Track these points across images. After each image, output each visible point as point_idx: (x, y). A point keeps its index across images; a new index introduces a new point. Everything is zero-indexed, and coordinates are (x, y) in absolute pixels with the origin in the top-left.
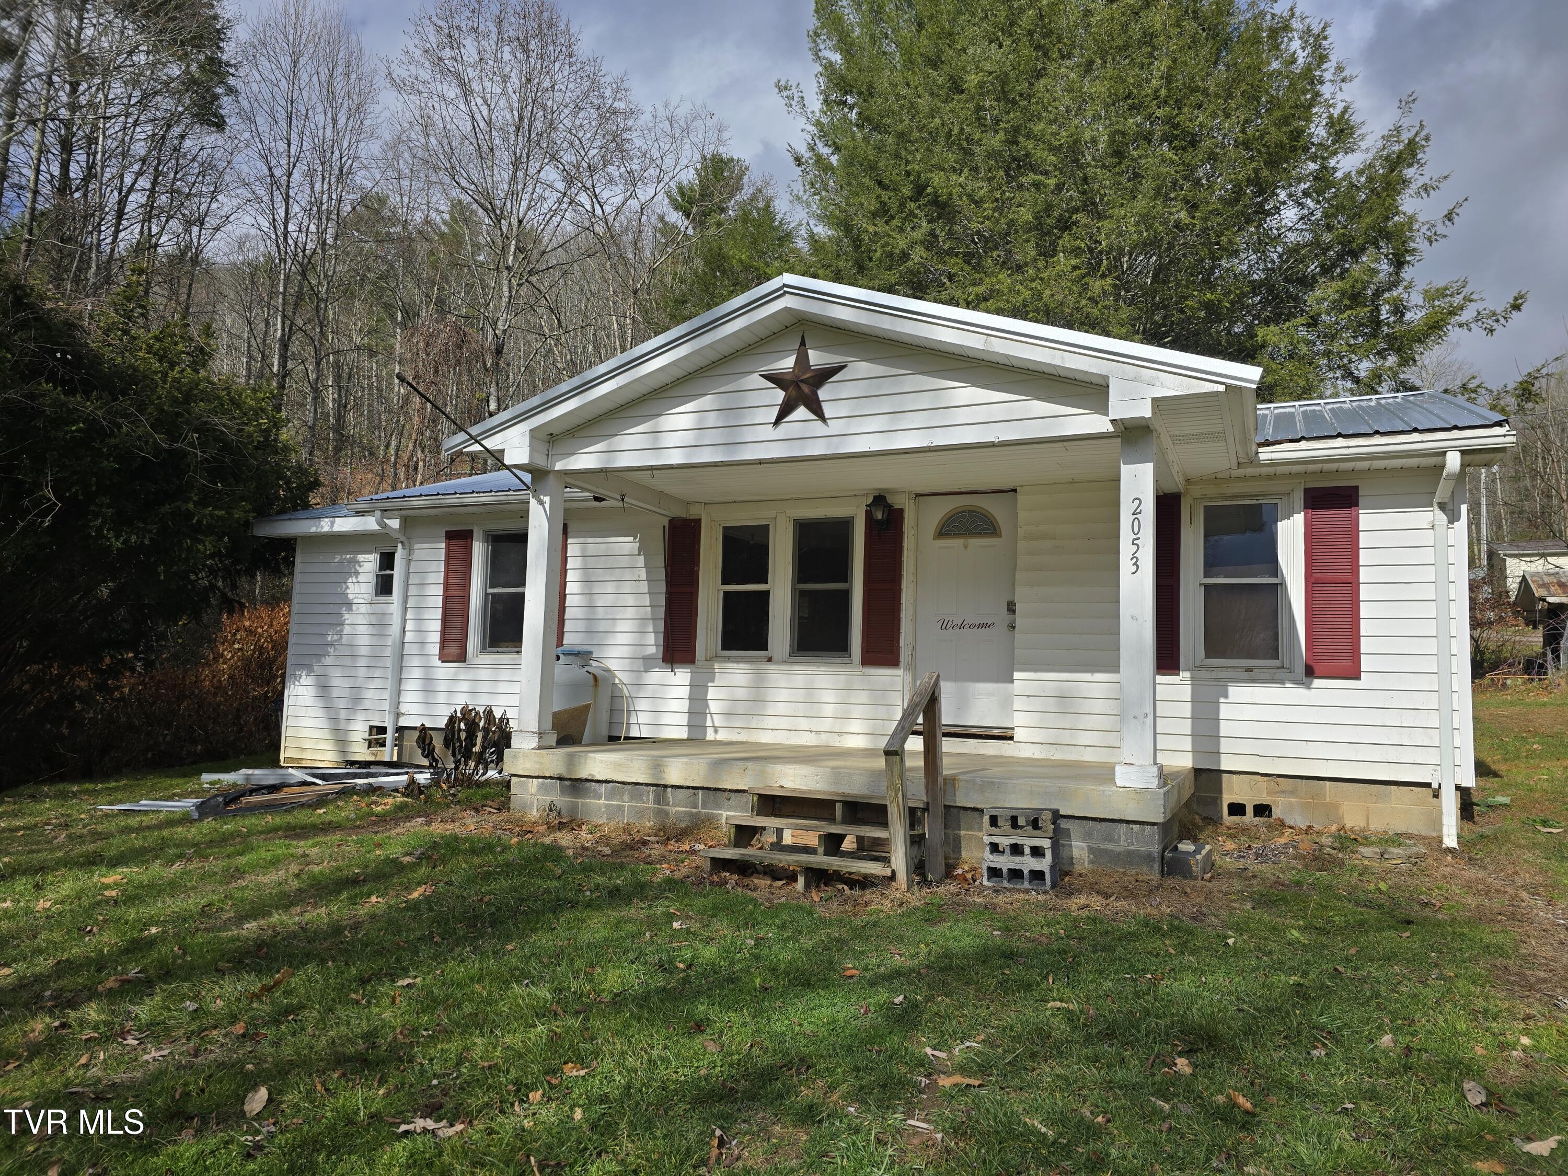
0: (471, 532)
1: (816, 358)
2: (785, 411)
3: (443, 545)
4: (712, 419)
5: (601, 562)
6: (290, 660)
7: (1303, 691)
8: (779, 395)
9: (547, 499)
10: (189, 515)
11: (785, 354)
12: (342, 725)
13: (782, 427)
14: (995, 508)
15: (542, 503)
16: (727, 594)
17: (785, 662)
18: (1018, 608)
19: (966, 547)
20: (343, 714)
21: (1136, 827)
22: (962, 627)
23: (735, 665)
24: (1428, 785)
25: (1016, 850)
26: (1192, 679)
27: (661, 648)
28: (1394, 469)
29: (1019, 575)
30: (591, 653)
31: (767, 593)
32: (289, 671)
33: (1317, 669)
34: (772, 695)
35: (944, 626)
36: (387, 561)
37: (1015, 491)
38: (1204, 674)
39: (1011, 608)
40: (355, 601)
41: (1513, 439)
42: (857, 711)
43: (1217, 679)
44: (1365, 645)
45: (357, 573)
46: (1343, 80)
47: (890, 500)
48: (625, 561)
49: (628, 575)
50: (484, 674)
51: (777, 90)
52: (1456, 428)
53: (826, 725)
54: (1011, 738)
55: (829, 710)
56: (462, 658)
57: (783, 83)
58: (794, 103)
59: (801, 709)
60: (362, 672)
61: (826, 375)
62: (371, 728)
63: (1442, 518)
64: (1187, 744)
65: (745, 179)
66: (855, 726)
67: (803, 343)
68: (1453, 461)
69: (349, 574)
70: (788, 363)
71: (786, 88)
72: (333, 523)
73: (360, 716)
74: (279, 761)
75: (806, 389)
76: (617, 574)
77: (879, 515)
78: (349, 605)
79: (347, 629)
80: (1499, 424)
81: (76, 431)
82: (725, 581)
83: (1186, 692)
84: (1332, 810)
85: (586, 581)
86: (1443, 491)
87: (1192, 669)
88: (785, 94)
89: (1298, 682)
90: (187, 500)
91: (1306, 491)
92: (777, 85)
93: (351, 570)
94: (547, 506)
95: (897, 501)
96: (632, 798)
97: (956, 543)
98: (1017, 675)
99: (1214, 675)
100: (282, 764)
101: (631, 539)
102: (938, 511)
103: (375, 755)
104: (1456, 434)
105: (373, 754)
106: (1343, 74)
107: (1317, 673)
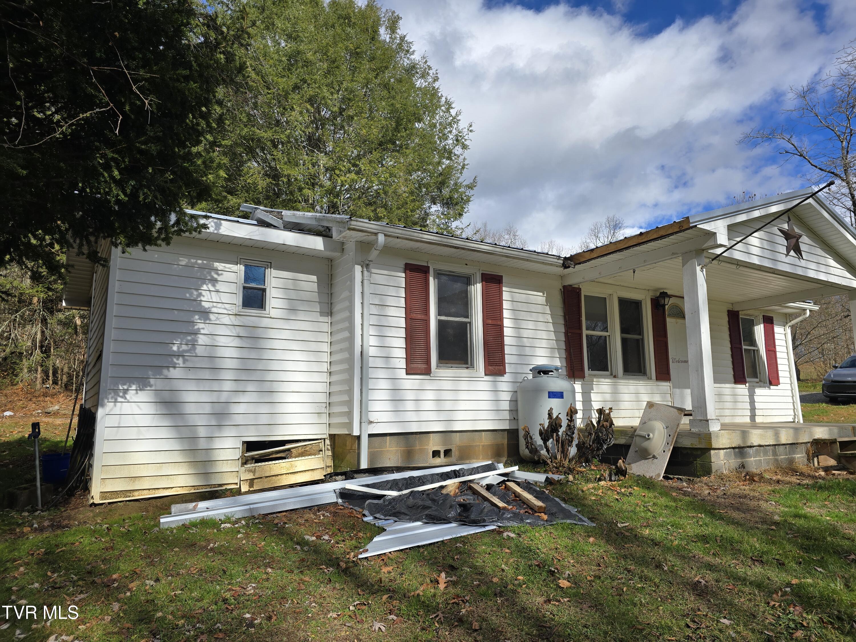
0: (428, 268)
2: (790, 250)
5: (524, 307)
7: (769, 391)
12: (202, 444)
16: (587, 336)
17: (622, 378)
20: (202, 432)
22: (679, 362)
23: (603, 380)
26: (748, 386)
31: (609, 337)
33: (771, 381)
35: (673, 361)
38: (751, 385)
40: (214, 310)
44: (780, 373)
45: (214, 281)
48: (539, 309)
49: (541, 318)
50: (447, 385)
56: (427, 372)
60: (228, 386)
62: (245, 444)
63: (788, 331)
64: (749, 413)
68: (808, 313)
69: (204, 281)
73: (229, 432)
76: (534, 317)
78: (205, 314)
79: (202, 340)
82: (587, 328)
83: (747, 392)
85: (515, 319)
86: (795, 321)
87: (748, 382)
89: (768, 387)
91: (765, 316)
93: (205, 278)
101: (541, 294)
103: (254, 472)
105: (250, 471)
107: (772, 383)
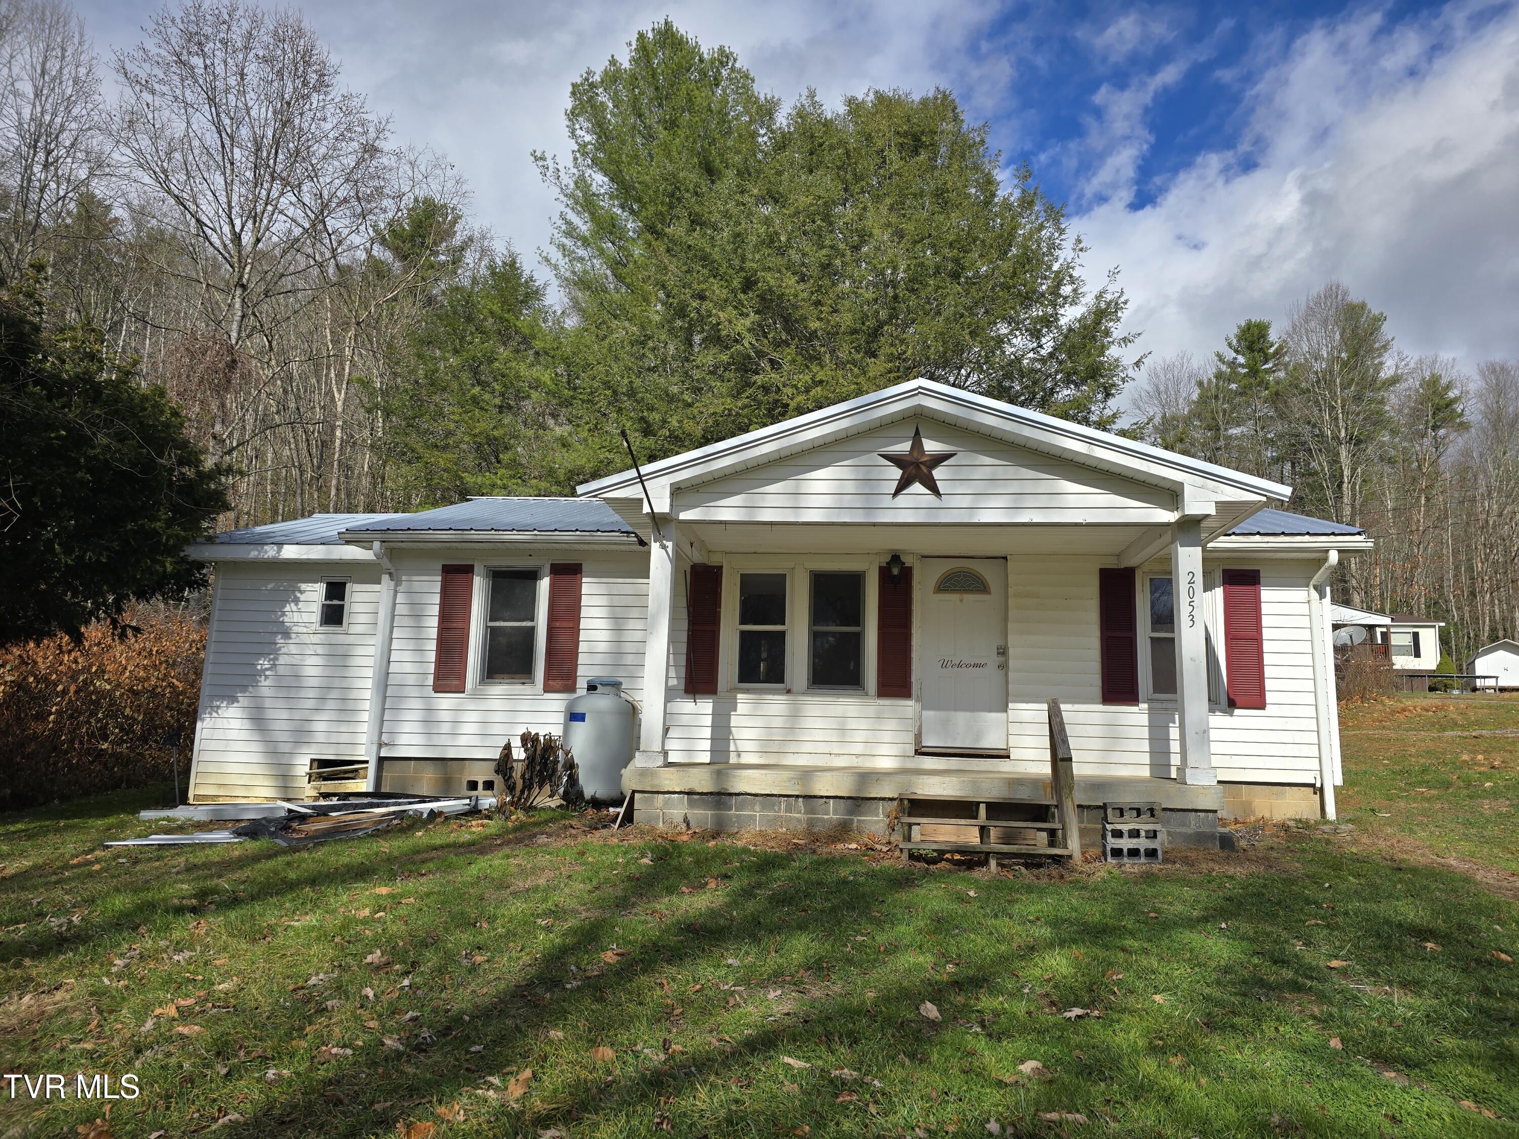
0: (472, 566)
1: (931, 446)
2: (903, 485)
3: (440, 578)
4: (850, 487)
6: (205, 691)
7: (1228, 718)
8: (897, 473)
9: (669, 544)
10: (155, 533)
11: (901, 440)
13: (900, 497)
14: (987, 572)
15: (664, 547)
16: (743, 633)
17: (803, 694)
18: (1011, 651)
19: (961, 601)
21: (1202, 815)
22: (960, 666)
24: (1313, 786)
25: (1135, 834)
26: (1149, 709)
27: (683, 681)
28: (1292, 560)
29: (1010, 626)
30: (621, 684)
31: (783, 634)
32: (203, 701)
33: (1238, 700)
34: (808, 723)
35: (944, 665)
36: (336, 591)
37: (1005, 558)
38: (1158, 705)
39: (1003, 652)
40: (295, 630)
41: (1371, 545)
42: (887, 737)
43: (1166, 709)
44: (1269, 684)
45: (298, 602)
46: (1081, 250)
47: (903, 558)
51: (533, 159)
52: (1333, 534)
53: (858, 749)
54: (1008, 757)
55: (860, 736)
56: (458, 688)
57: (538, 154)
58: (548, 174)
59: (834, 736)
60: (307, 704)
61: (939, 459)
62: (312, 761)
63: (1315, 595)
64: (1146, 759)
65: (458, 227)
66: (885, 749)
67: (917, 433)
68: (1334, 557)
69: (288, 602)
70: (905, 447)
71: (541, 158)
72: (279, 551)
73: (305, 749)
74: (187, 798)
75: (925, 470)
77: (895, 571)
78: (286, 634)
79: (283, 659)
80: (1359, 534)
81: (55, 438)
82: (743, 622)
83: (1144, 719)
84: (1247, 807)
85: (612, 618)
86: (1320, 576)
87: (1149, 701)
88: (541, 163)
89: (1224, 711)
90: (153, 519)
91: (1225, 571)
92: (533, 154)
93: (291, 596)
94: (670, 550)
95: (908, 560)
96: (763, 809)
97: (954, 597)
98: (1011, 705)
99: (1164, 705)
100: (191, 802)
102: (939, 570)
103: (318, 789)
104: (1332, 538)
105: (315, 788)
106: (1081, 246)
107: (1238, 704)
